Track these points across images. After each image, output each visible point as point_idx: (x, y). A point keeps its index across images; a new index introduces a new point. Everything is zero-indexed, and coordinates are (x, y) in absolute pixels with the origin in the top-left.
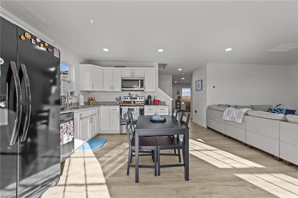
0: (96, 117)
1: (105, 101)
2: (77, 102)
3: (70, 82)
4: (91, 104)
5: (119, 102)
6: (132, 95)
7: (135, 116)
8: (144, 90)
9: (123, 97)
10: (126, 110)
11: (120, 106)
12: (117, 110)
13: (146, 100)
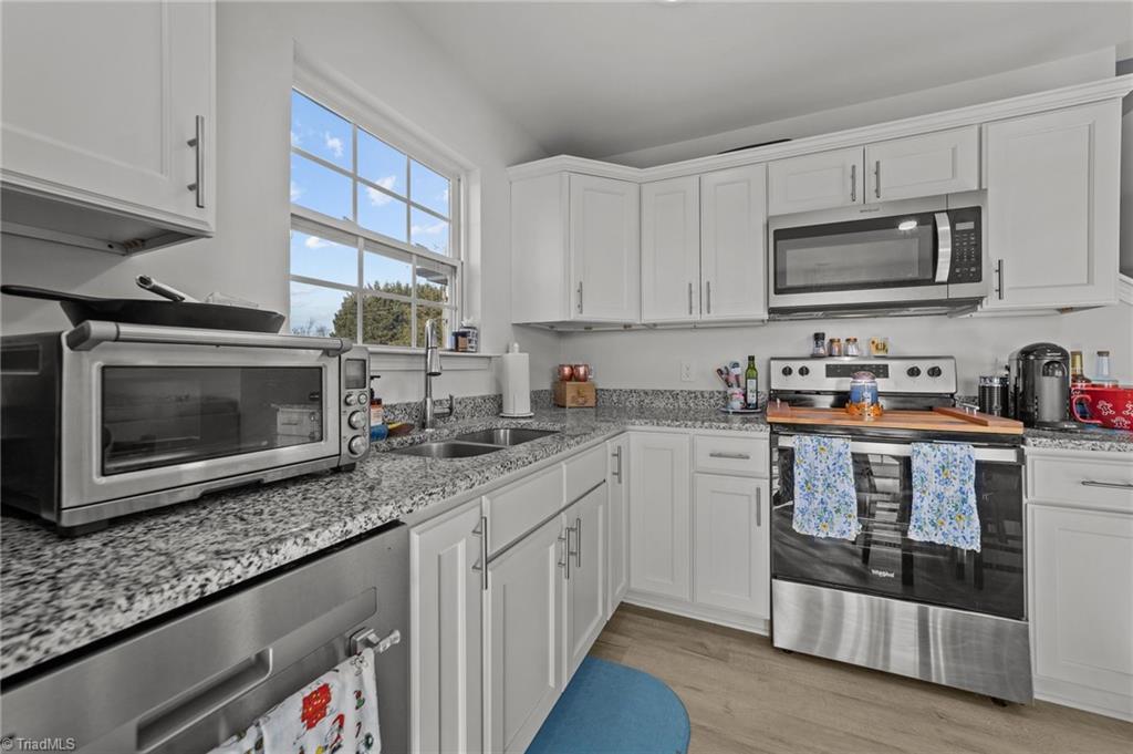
0: (601, 508)
1: (649, 387)
2: (493, 392)
3: (455, 268)
4: (568, 404)
5: (745, 395)
6: (843, 342)
7: (925, 529)
8: (984, 302)
9: (772, 362)
10: (831, 467)
11: (772, 429)
12: (748, 458)
13: (991, 388)
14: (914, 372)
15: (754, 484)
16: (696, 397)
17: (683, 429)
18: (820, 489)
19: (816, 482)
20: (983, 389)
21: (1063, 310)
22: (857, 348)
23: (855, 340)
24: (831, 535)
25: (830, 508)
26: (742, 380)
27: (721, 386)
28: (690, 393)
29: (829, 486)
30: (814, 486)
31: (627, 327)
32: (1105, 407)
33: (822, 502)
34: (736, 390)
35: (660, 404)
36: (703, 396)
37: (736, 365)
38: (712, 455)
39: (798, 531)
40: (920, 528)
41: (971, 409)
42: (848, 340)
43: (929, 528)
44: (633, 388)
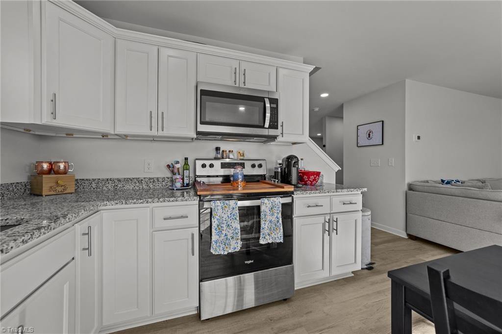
5: (183, 179)
6: (227, 152)
7: (266, 238)
8: (278, 138)
9: (197, 161)
10: (229, 216)
11: (200, 198)
12: (187, 217)
13: (278, 172)
14: (253, 166)
15: (190, 231)
16: (154, 181)
17: (145, 205)
18: (225, 228)
19: (223, 225)
20: (275, 172)
21: (294, 144)
22: (233, 155)
23: (232, 151)
24: (230, 251)
25: (229, 237)
26: (181, 171)
27: (169, 175)
28: (150, 179)
29: (228, 226)
30: (222, 227)
31: (105, 136)
32: (305, 177)
33: (226, 235)
34: (178, 177)
35: (130, 187)
36: (158, 181)
37: (177, 162)
38: (165, 219)
39: (214, 253)
40: (265, 238)
41: (275, 181)
42: (230, 151)
43: (267, 237)
44: (109, 177)
